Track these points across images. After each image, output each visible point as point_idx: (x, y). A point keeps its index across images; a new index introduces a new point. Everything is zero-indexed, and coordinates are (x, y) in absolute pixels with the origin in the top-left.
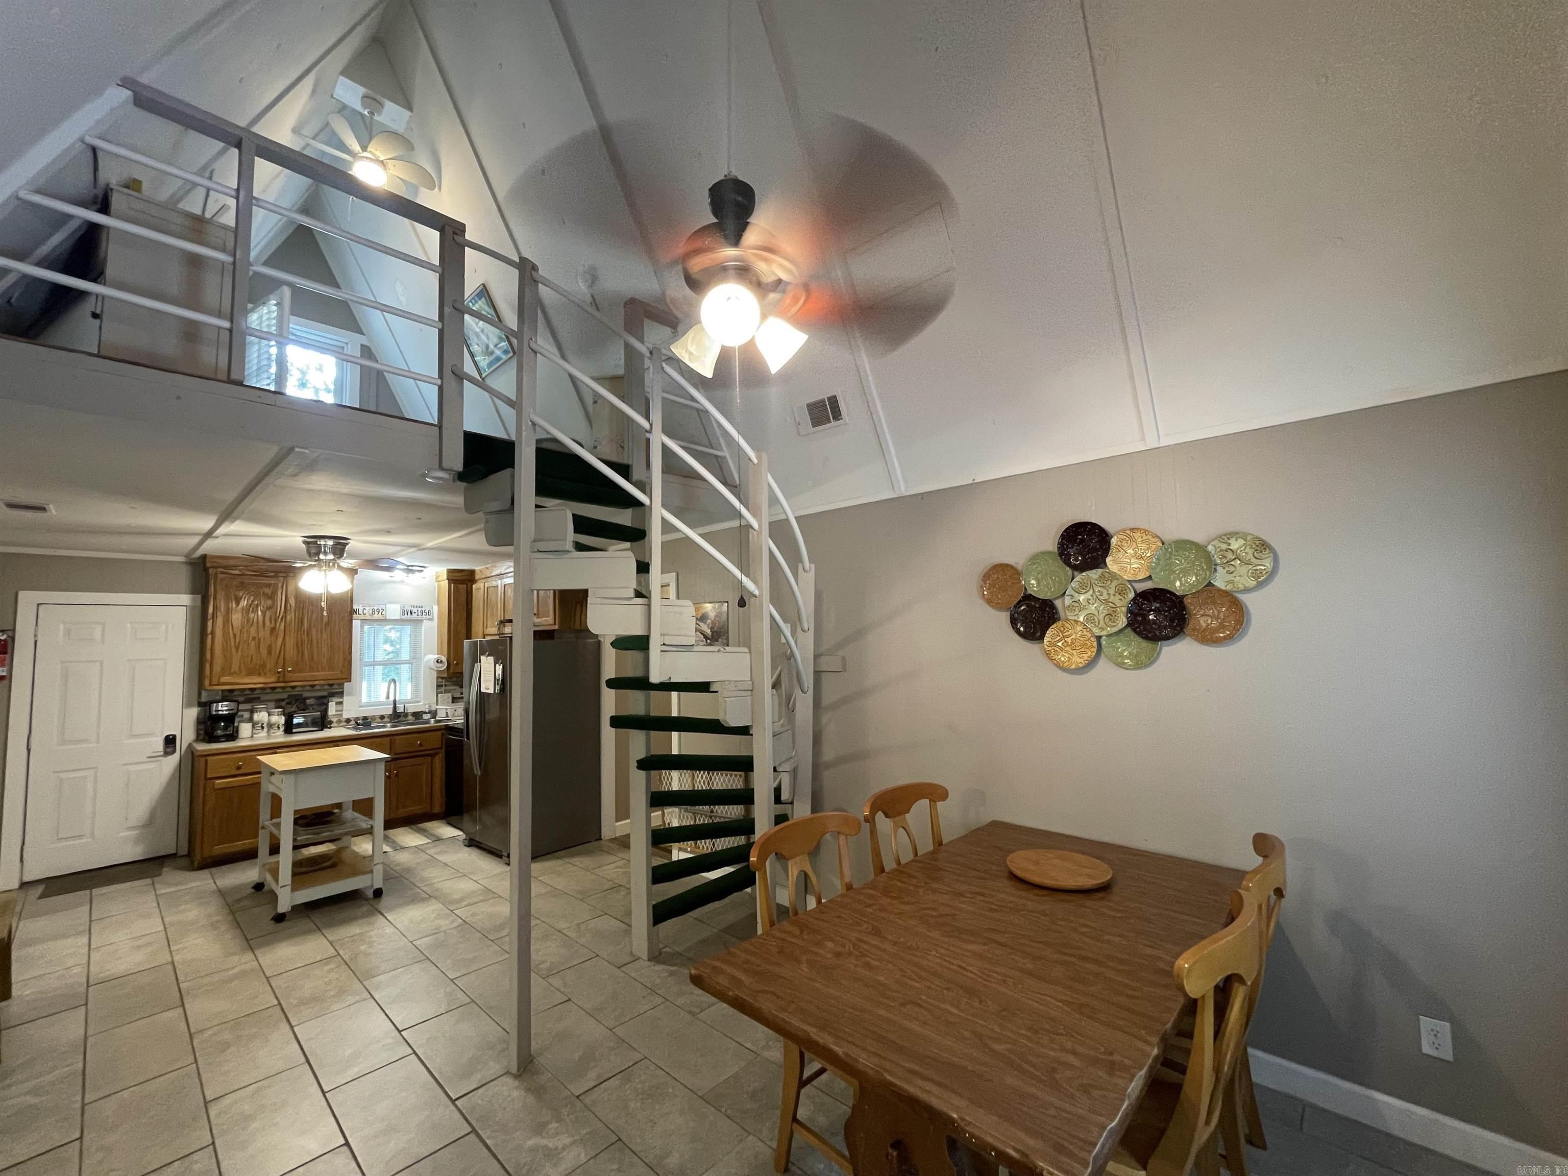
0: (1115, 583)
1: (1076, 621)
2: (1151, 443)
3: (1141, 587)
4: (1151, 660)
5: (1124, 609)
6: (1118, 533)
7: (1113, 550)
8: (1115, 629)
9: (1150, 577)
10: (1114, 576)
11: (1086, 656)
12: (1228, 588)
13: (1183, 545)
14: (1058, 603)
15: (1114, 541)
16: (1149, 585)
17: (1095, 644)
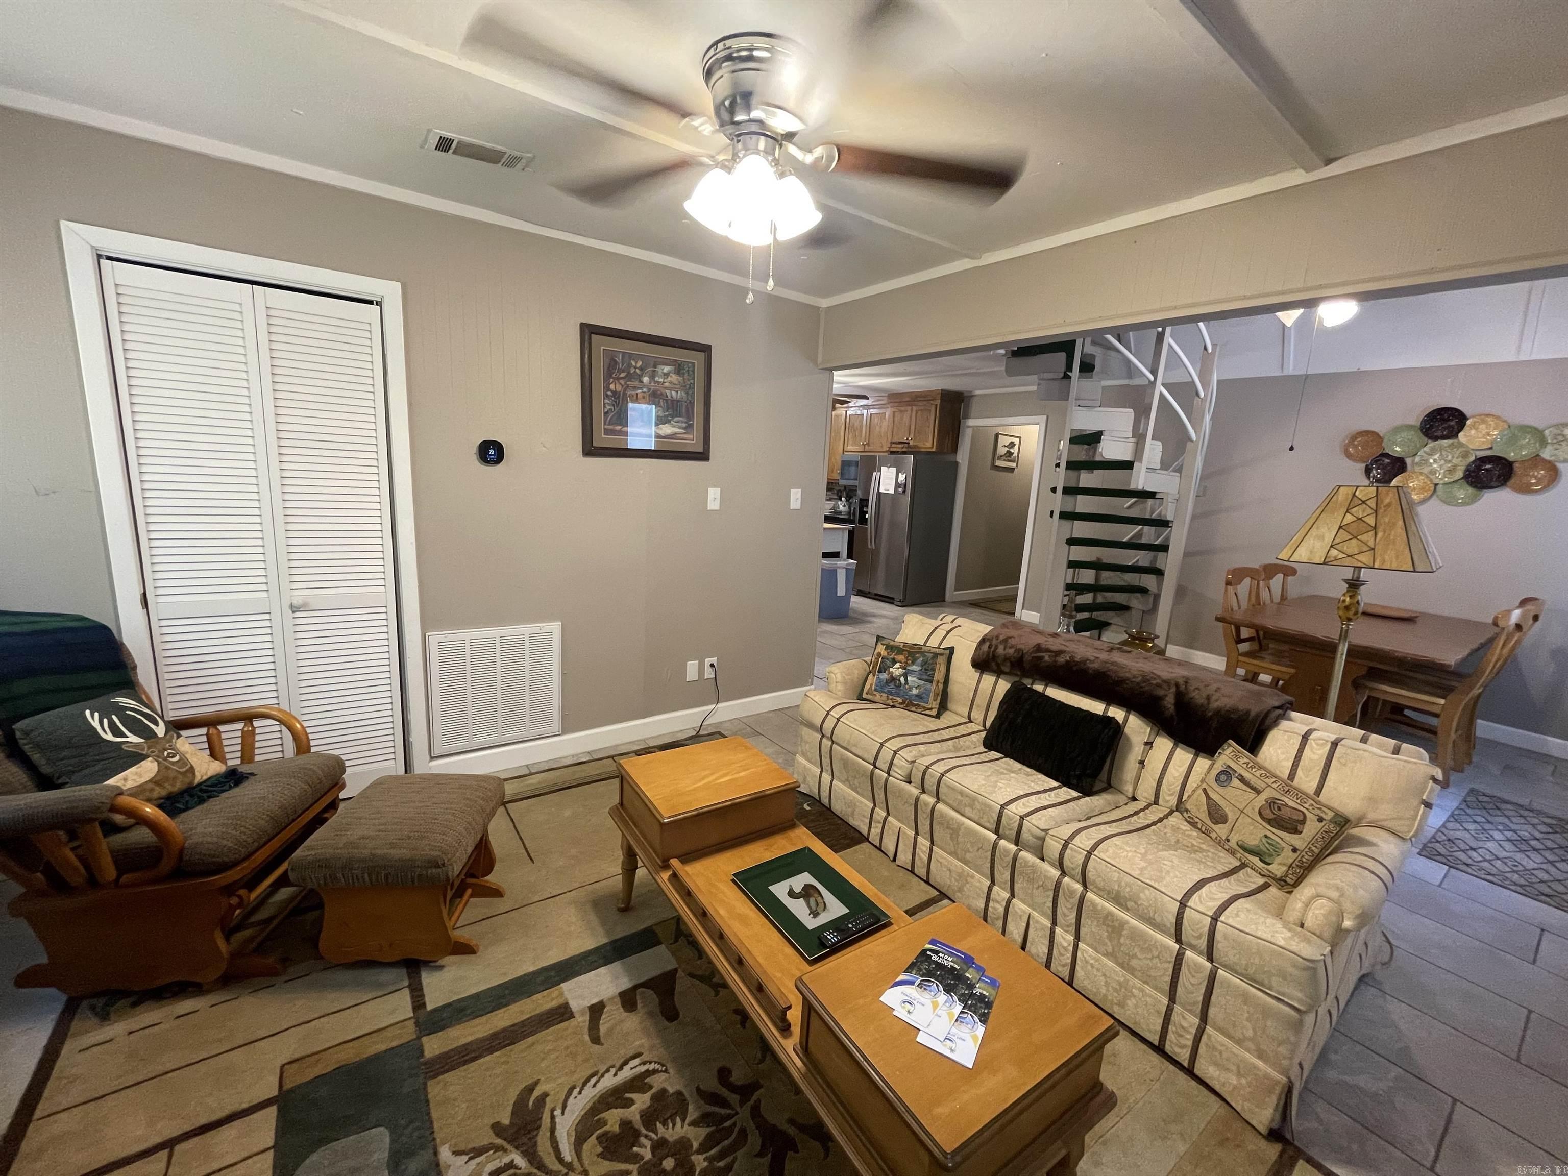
0: (1461, 450)
1: (1421, 473)
2: (1523, 358)
3: (1481, 454)
4: (1473, 500)
5: (1463, 468)
6: (1473, 417)
7: (1466, 428)
8: (1452, 480)
9: (1491, 448)
10: (1461, 445)
11: (1422, 496)
12: (1552, 459)
13: (1526, 429)
14: (1408, 461)
15: (1468, 422)
16: (1489, 453)
17: (1432, 489)
